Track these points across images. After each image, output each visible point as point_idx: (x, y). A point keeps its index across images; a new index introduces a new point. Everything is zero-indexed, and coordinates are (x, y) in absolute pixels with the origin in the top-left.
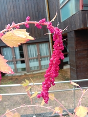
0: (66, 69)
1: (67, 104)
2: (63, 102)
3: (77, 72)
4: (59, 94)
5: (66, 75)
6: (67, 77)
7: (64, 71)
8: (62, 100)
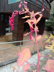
0: (7, 35)
1: (12, 56)
2: (9, 55)
3: (17, 37)
4: (5, 50)
5: (8, 39)
6: (8, 40)
7: (6, 36)
8: (8, 54)
